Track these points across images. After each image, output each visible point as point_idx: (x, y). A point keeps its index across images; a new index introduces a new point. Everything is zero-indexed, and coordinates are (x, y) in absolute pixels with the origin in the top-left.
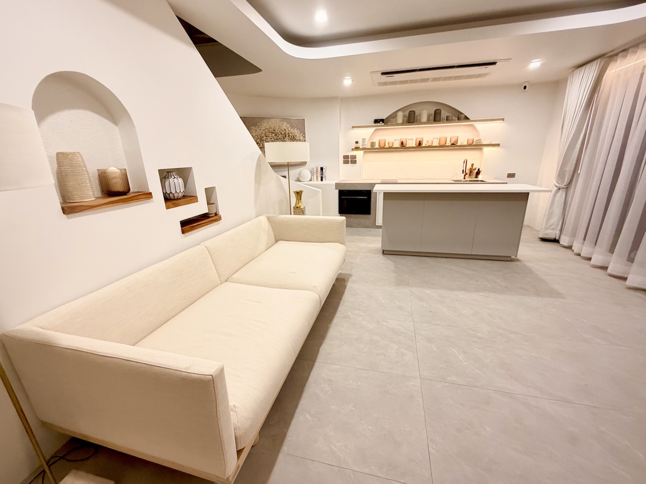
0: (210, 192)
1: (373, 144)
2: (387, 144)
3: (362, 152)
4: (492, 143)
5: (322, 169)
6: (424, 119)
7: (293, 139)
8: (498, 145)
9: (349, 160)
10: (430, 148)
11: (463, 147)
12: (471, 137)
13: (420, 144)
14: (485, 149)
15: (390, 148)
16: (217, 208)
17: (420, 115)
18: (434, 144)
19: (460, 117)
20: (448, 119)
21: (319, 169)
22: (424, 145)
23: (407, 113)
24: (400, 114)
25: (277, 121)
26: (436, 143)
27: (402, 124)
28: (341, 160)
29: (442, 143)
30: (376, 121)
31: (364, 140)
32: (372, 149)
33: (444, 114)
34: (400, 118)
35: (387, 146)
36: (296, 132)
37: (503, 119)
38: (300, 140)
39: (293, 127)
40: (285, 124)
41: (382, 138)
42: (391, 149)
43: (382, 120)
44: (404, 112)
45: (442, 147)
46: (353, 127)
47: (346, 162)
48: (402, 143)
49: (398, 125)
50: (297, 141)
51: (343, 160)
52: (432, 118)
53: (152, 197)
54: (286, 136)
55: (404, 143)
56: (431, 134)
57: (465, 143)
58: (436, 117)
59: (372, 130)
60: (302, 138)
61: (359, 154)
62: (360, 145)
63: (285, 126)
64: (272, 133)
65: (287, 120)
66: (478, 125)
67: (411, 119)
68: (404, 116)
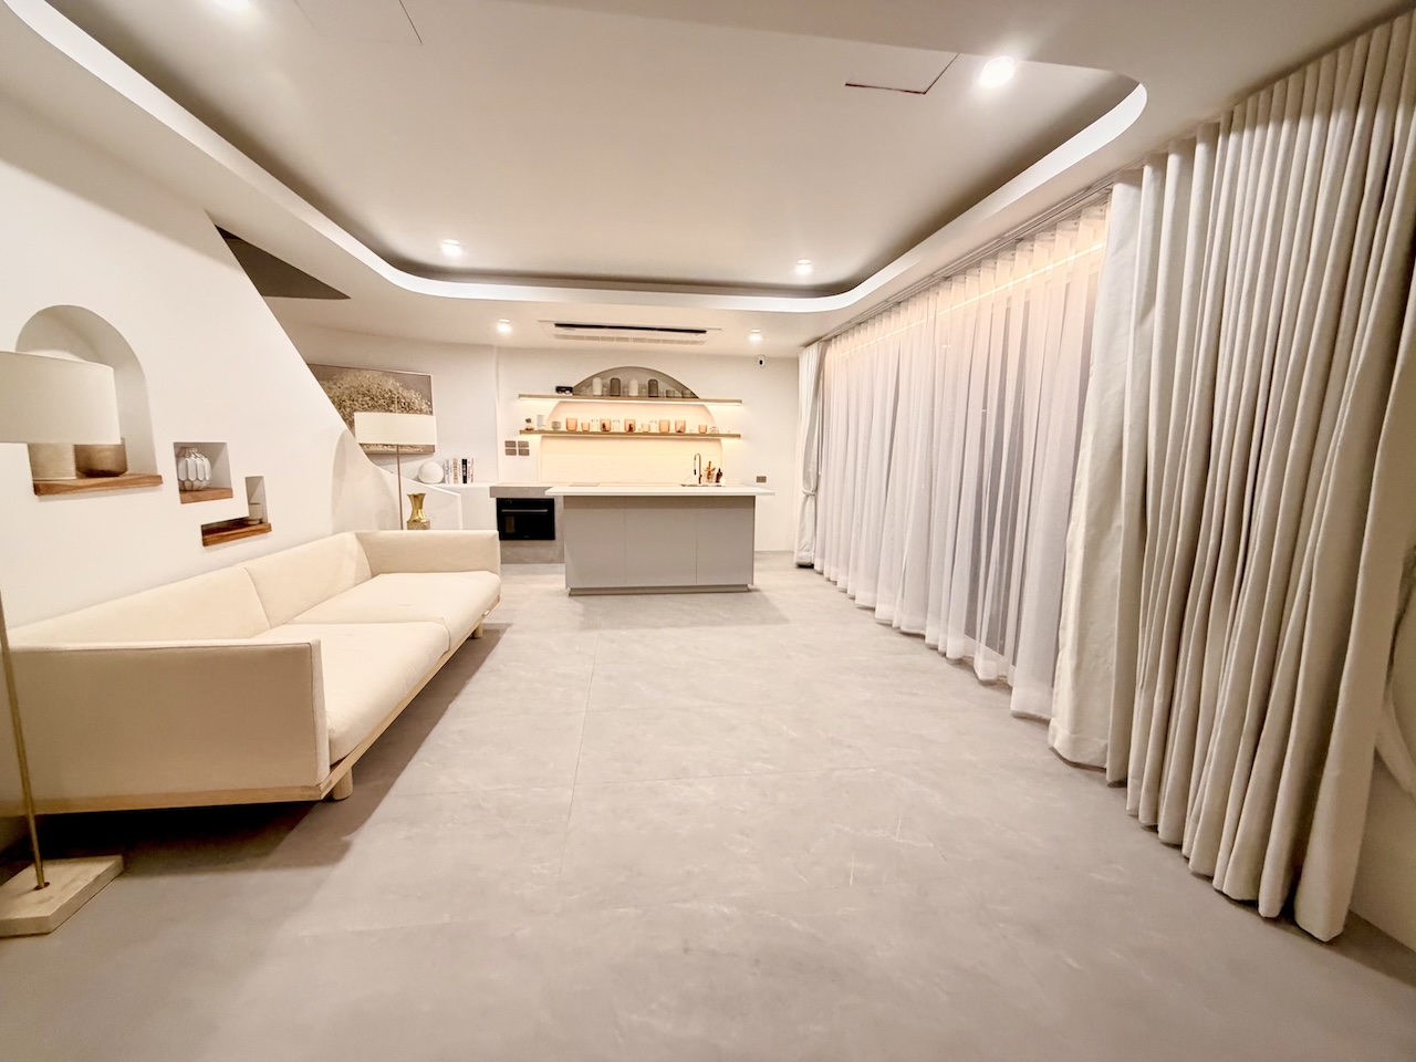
0: (253, 484)
1: (556, 425)
2: (579, 426)
3: (539, 437)
4: (732, 433)
5: (465, 462)
6: (634, 393)
7: (408, 408)
8: (739, 436)
9: (516, 449)
10: (647, 435)
11: (692, 437)
12: (704, 423)
13: (631, 429)
14: (724, 441)
15: (585, 432)
16: (264, 511)
17: (627, 386)
18: (653, 431)
19: (686, 394)
20: (668, 396)
21: (460, 463)
22: (637, 431)
23: (608, 381)
24: (597, 383)
25: (376, 375)
26: (655, 429)
27: (602, 396)
28: (502, 448)
29: (664, 429)
30: (559, 389)
31: (540, 417)
32: (555, 432)
33: (663, 387)
34: (597, 388)
35: (579, 429)
36: (413, 396)
37: (740, 402)
38: (421, 411)
39: (407, 387)
40: (391, 381)
41: (571, 415)
42: (586, 434)
43: (570, 389)
44: (602, 378)
45: (663, 435)
46: (521, 396)
47: (510, 452)
48: (604, 426)
49: (595, 397)
50: (415, 412)
51: (504, 448)
52: (645, 392)
53: (161, 483)
54: (393, 402)
55: (607, 427)
56: (647, 414)
57: (696, 431)
58: (652, 391)
59: (553, 403)
60: (424, 407)
61: (534, 441)
62: (534, 425)
63: (390, 384)
64: (364, 395)
65: (397, 376)
66: (711, 407)
67: (615, 390)
68: (604, 386)
